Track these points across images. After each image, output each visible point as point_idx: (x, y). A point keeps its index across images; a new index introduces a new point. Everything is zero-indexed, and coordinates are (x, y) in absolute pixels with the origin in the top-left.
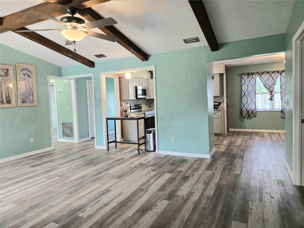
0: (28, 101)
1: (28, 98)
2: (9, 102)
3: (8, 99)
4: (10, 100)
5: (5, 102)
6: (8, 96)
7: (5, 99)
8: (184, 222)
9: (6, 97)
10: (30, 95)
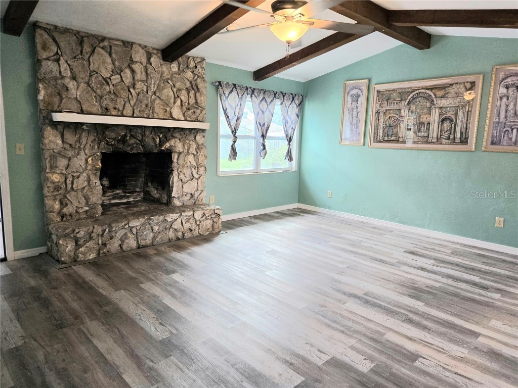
0: (505, 143)
1: (506, 135)
2: (464, 141)
3: (464, 137)
4: (467, 139)
5: (457, 141)
6: (464, 131)
7: (458, 135)
8: (89, 336)
9: (461, 133)
10: (512, 130)
